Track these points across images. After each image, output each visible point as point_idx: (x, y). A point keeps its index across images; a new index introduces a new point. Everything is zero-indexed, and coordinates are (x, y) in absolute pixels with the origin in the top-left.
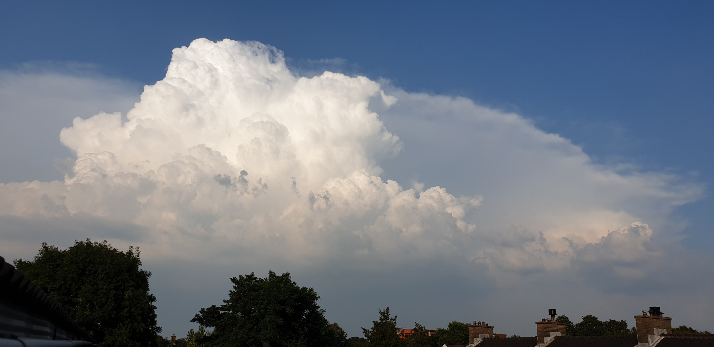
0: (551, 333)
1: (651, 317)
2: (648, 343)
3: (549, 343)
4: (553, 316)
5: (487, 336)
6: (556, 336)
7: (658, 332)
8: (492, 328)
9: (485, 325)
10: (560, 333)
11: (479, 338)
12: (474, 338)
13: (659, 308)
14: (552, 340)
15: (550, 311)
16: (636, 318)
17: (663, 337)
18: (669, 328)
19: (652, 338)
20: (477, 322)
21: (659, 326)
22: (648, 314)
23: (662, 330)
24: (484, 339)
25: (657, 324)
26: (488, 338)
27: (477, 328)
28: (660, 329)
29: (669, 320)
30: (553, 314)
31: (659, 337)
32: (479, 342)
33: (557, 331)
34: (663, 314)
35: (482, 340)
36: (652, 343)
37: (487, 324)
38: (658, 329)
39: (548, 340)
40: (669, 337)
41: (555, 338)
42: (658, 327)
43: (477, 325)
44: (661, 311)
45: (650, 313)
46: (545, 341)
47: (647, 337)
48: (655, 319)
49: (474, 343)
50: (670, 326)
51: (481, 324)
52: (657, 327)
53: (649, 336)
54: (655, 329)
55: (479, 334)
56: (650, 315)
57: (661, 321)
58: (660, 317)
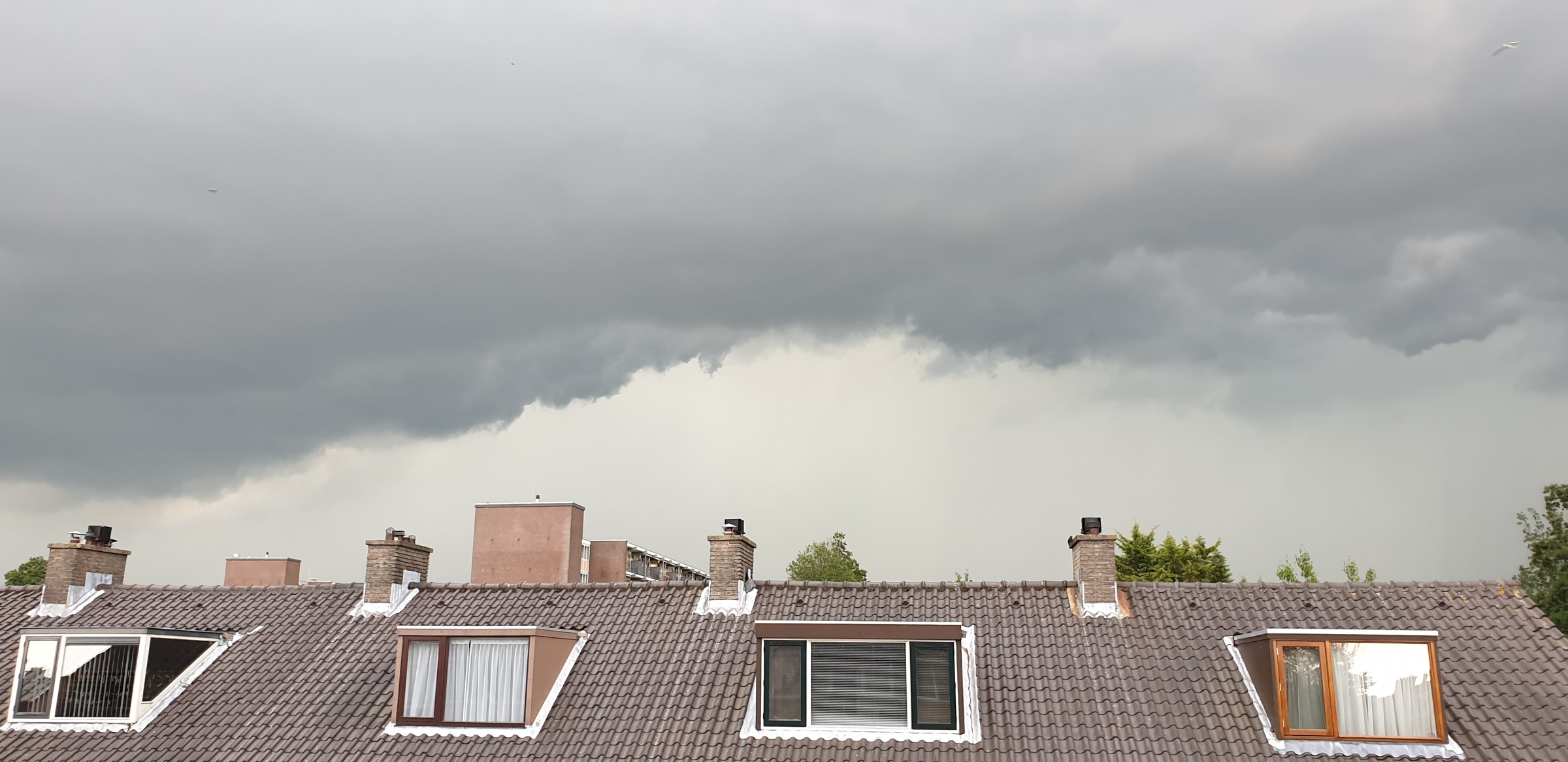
1: (89, 546)
2: (65, 603)
7: (94, 579)
13: (111, 528)
16: (51, 548)
17: (102, 592)
18: (119, 575)
19: (76, 592)
21: (100, 567)
22: (83, 542)
23: (103, 576)
25: (97, 563)
28: (100, 574)
29: (124, 555)
31: (93, 590)
34: (113, 543)
36: (74, 603)
38: (96, 574)
42: (97, 570)
44: (113, 537)
45: (87, 538)
47: (68, 591)
48: (95, 553)
50: (124, 567)
52: (95, 570)
53: (71, 588)
54: (89, 574)
56: (86, 543)
57: (105, 557)
58: (107, 549)
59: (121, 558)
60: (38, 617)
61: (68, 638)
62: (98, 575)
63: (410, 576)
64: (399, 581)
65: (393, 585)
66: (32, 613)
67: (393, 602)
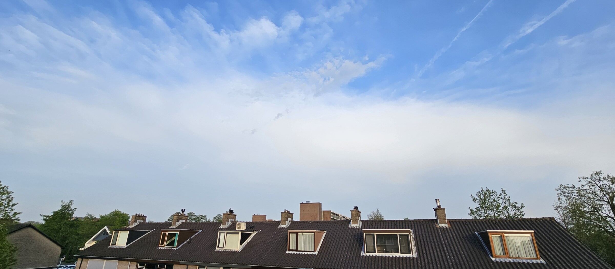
0: (180, 220)
1: (230, 214)
2: (226, 225)
3: (178, 226)
4: (183, 212)
5: (142, 221)
6: (183, 222)
7: (231, 221)
8: (146, 217)
9: (142, 215)
10: (185, 221)
11: (137, 222)
12: (133, 223)
13: (233, 210)
14: (180, 224)
15: (182, 210)
16: (223, 214)
17: (232, 223)
18: (235, 219)
19: (228, 223)
20: (138, 214)
22: (229, 213)
24: (140, 223)
25: (231, 217)
26: (142, 223)
27: (137, 217)
29: (236, 215)
30: (183, 211)
31: (230, 223)
32: (137, 225)
33: (184, 220)
35: (138, 224)
37: (144, 215)
39: (178, 224)
40: (234, 223)
41: (181, 223)
42: (231, 219)
43: (137, 215)
44: (234, 212)
46: (176, 225)
49: (133, 225)
50: (235, 218)
51: (140, 215)
53: (227, 222)
54: (230, 220)
55: (138, 221)
57: (233, 216)
58: (232, 214)
59: (235, 216)
60: (221, 228)
61: (227, 233)
62: (231, 220)
63: (290, 219)
64: (287, 220)
65: (286, 221)
66: (220, 227)
67: (286, 225)
